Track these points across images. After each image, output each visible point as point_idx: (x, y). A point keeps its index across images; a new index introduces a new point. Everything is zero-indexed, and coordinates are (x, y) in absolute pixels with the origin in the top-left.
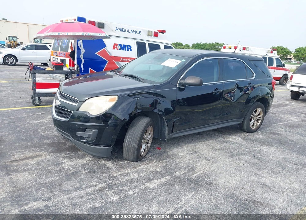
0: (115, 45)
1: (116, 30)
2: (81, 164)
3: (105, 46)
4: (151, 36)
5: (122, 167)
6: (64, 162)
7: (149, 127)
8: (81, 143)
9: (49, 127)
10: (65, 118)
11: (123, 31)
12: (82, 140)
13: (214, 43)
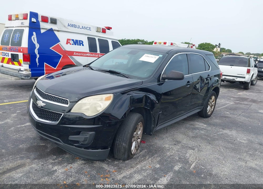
0: (68, 40)
1: (68, 26)
2: (76, 170)
3: (59, 41)
4: (100, 32)
5: (121, 168)
6: (56, 170)
7: (139, 124)
8: (74, 147)
9: (18, 128)
10: (50, 120)
11: (75, 27)
12: (75, 145)
13: (136, 39)
